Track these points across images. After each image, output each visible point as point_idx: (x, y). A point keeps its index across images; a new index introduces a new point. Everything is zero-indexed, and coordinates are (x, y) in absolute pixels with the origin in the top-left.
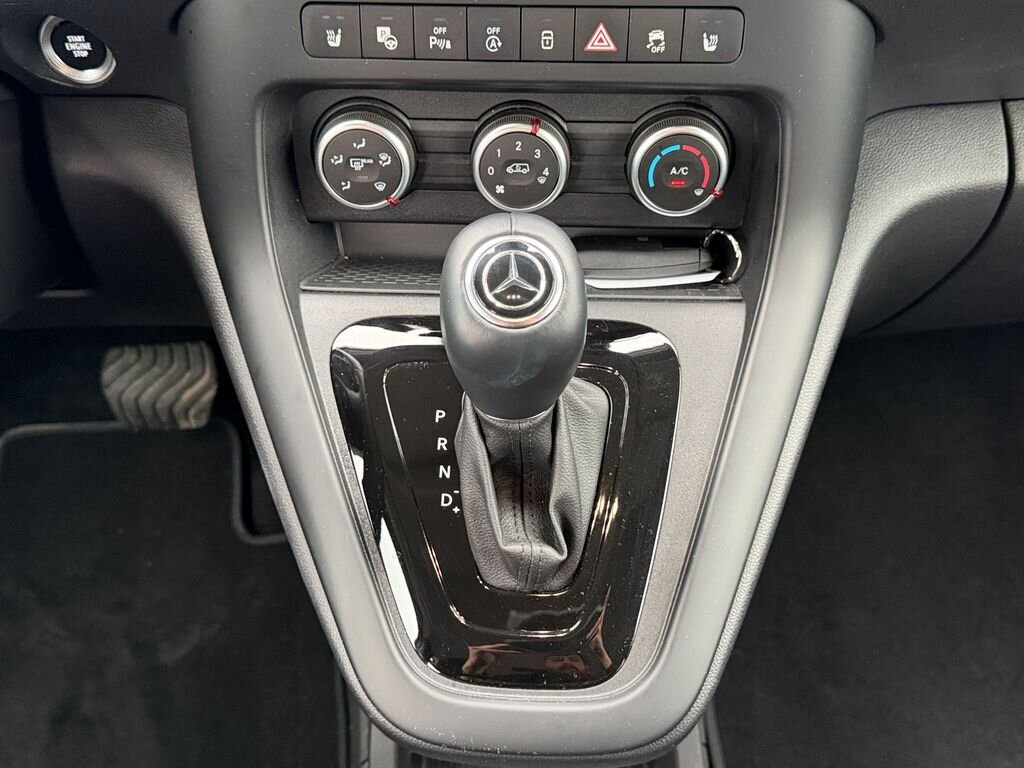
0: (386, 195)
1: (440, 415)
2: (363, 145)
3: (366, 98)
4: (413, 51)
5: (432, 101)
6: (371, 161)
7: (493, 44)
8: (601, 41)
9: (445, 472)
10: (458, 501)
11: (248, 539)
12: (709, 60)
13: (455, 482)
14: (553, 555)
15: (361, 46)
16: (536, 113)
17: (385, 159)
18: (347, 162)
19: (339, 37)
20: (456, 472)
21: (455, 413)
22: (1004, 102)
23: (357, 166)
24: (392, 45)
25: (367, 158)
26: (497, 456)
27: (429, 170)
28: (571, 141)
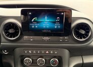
4: (32, 53)
7: (39, 52)
8: (47, 52)
16: (42, 58)
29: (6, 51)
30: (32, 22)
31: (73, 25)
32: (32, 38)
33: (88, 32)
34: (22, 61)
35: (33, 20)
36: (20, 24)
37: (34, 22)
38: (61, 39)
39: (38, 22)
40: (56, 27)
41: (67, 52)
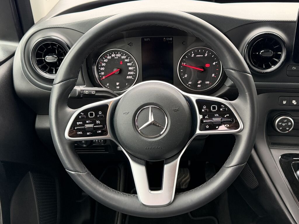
0: (288, 130)
2: (286, 121)
6: (287, 124)
11: (192, 218)
15: (290, 103)
17: (290, 124)
18: (282, 124)
19: (285, 102)
23: (284, 125)
24: (295, 104)
25: (286, 123)
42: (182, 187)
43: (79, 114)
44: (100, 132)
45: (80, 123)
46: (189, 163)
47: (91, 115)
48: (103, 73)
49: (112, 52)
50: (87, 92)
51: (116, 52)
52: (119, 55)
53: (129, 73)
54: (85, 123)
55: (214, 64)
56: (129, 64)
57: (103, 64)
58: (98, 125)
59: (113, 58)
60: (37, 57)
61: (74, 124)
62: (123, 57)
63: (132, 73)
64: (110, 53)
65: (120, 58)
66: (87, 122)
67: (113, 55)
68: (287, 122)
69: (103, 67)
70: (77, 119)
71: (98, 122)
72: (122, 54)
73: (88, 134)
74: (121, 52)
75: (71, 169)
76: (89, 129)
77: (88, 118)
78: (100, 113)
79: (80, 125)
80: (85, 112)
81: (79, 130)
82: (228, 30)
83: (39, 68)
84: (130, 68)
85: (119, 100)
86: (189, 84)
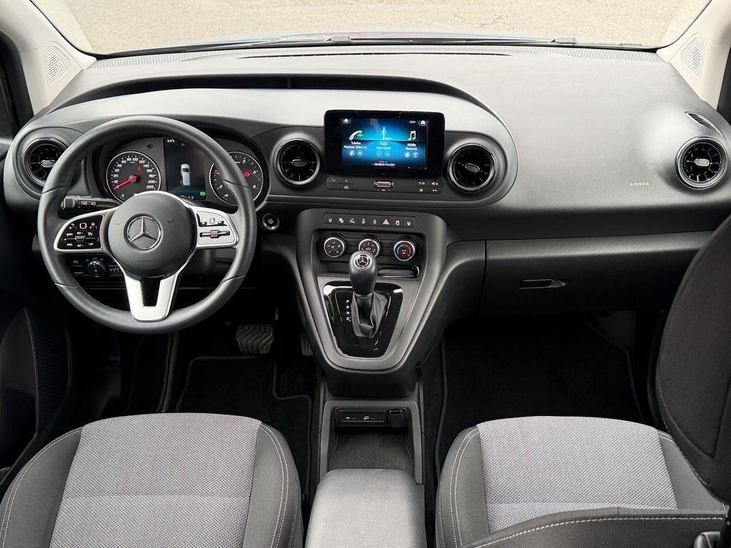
0: (338, 254)
1: (348, 301)
2: (335, 243)
3: (336, 232)
4: (346, 223)
5: (351, 234)
6: (336, 247)
7: (364, 222)
8: (386, 222)
9: (348, 313)
10: (350, 319)
12: (409, 227)
13: (350, 315)
14: (370, 327)
16: (373, 238)
17: (339, 246)
18: (330, 247)
20: (350, 313)
21: (351, 301)
22: (486, 240)
23: (333, 247)
24: (342, 222)
26: (360, 306)
27: (349, 249)
28: (381, 244)
29: (271, 221)
30: (349, 143)
31: (452, 150)
32: (347, 183)
33: (488, 170)
34: (319, 247)
35: (351, 138)
36: (319, 146)
37: (353, 140)
38: (422, 187)
39: (363, 142)
40: (407, 155)
41: (439, 224)
42: (261, 352)
43: (70, 225)
44: (92, 244)
45: (70, 234)
46: (277, 317)
47: (83, 226)
48: (116, 182)
49: (126, 155)
50: (85, 203)
51: (132, 156)
52: (136, 159)
53: (149, 182)
54: (75, 234)
55: (255, 172)
56: (149, 171)
57: (117, 170)
58: (90, 236)
59: (128, 162)
60: (31, 161)
61: (64, 235)
62: (141, 162)
63: (153, 182)
64: (125, 157)
65: (137, 162)
66: (78, 233)
67: (128, 159)
68: (336, 245)
69: (116, 173)
70: (67, 230)
71: (90, 234)
72: (140, 158)
73: (79, 246)
74: (138, 156)
75: (60, 282)
76: (79, 242)
77: (79, 230)
78: (93, 224)
79: (70, 237)
80: (77, 223)
81: (70, 242)
82: (255, 135)
83: (34, 174)
84: (151, 176)
85: (114, 211)
86: (226, 197)
